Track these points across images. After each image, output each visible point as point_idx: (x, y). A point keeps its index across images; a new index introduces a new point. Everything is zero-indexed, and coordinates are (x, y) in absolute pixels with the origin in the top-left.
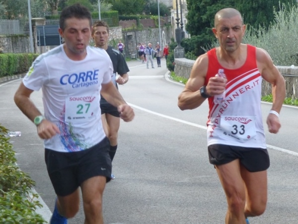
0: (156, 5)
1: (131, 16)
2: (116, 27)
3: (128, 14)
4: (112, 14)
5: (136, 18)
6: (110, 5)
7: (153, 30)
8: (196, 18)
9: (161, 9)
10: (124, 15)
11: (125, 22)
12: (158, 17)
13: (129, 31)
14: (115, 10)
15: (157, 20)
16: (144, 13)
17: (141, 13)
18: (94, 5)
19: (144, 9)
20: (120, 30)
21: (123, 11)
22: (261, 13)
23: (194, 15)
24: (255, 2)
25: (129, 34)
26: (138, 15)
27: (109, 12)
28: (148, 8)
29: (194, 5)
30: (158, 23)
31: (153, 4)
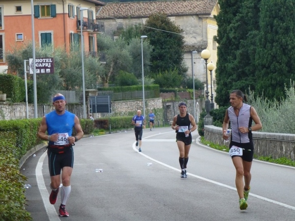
0: (192, 80)
1: (170, 89)
2: (157, 99)
3: (168, 87)
4: (154, 87)
5: (174, 91)
6: (152, 80)
7: (188, 101)
8: (223, 92)
9: (196, 84)
10: (165, 88)
11: (165, 94)
12: (194, 90)
13: (168, 101)
14: (157, 84)
15: (193, 93)
16: (181, 87)
17: (179, 87)
18: (140, 80)
19: (182, 84)
20: (161, 100)
21: (164, 85)
22: (279, 89)
23: (222, 89)
24: (274, 79)
25: (167, 104)
26: (176, 88)
27: (152, 85)
28: (184, 82)
29: (222, 81)
30: (193, 96)
31: (189, 79)
